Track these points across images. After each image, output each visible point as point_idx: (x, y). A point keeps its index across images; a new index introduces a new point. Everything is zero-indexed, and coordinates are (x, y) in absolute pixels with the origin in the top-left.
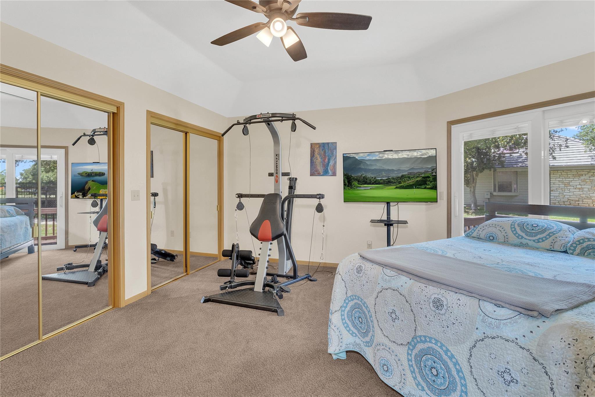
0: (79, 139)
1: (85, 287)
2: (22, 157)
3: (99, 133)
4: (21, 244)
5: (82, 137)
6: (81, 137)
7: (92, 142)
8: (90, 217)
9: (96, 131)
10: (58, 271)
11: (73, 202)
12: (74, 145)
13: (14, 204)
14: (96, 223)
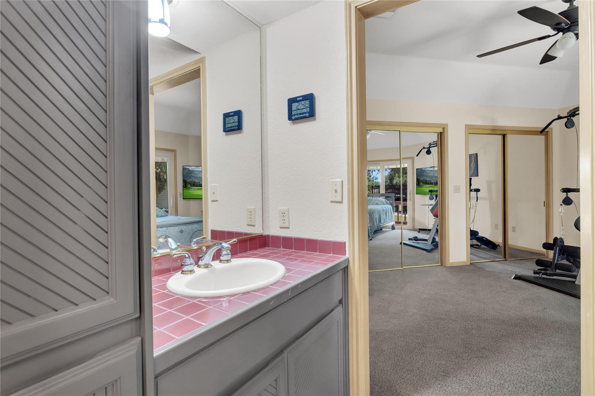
0: (420, 151)
1: (425, 252)
2: (388, 167)
3: (433, 145)
4: (389, 222)
5: (423, 150)
6: (421, 150)
7: (429, 152)
8: (429, 207)
9: (431, 144)
10: (409, 240)
11: (417, 197)
12: (417, 156)
13: (384, 197)
14: (432, 210)
